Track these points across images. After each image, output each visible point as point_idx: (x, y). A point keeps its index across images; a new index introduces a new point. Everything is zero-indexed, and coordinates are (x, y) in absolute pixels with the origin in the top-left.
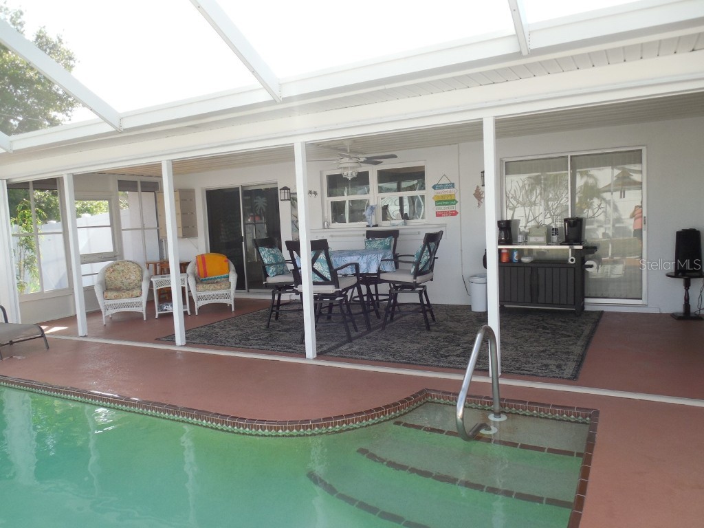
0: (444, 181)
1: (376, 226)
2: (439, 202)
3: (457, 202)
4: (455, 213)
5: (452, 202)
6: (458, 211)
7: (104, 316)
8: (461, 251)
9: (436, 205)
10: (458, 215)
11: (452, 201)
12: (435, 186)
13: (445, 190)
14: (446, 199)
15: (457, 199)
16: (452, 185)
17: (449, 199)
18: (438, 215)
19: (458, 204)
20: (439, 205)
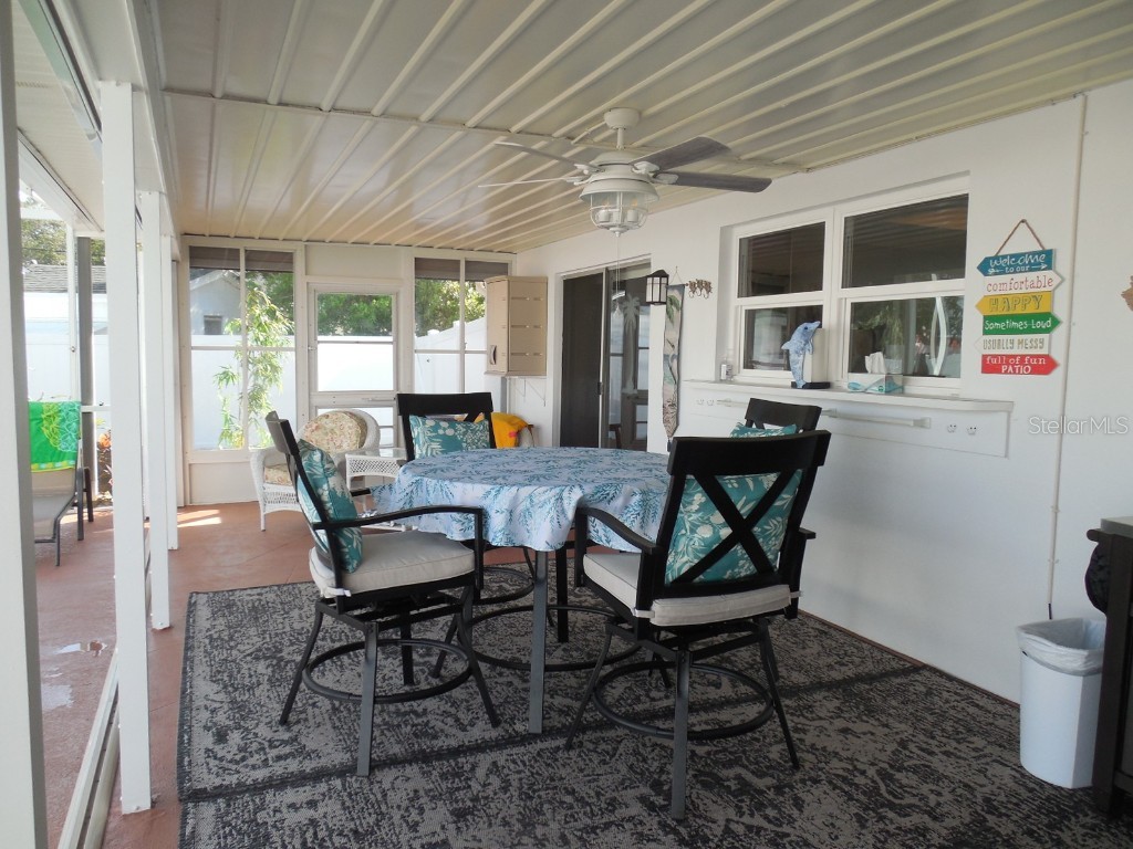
0: (1023, 244)
1: (825, 386)
2: (996, 322)
3: (1056, 322)
4: (1044, 366)
5: (1040, 324)
6: (1058, 356)
7: (262, 514)
8: (1056, 509)
9: (986, 332)
10: (1057, 373)
11: (1041, 321)
12: (987, 260)
13: (1019, 277)
14: (1019, 311)
15: (1060, 311)
16: (1045, 259)
17: (1031, 309)
18: (990, 366)
19: (1060, 332)
20: (997, 332)
